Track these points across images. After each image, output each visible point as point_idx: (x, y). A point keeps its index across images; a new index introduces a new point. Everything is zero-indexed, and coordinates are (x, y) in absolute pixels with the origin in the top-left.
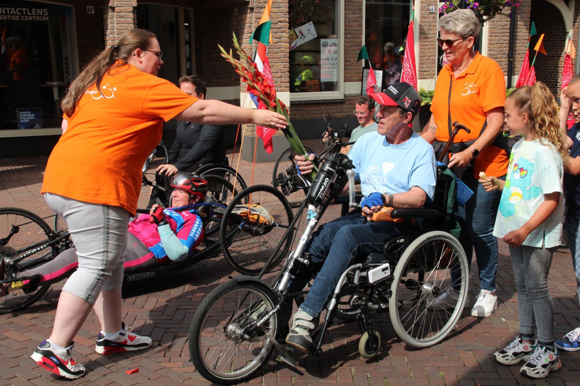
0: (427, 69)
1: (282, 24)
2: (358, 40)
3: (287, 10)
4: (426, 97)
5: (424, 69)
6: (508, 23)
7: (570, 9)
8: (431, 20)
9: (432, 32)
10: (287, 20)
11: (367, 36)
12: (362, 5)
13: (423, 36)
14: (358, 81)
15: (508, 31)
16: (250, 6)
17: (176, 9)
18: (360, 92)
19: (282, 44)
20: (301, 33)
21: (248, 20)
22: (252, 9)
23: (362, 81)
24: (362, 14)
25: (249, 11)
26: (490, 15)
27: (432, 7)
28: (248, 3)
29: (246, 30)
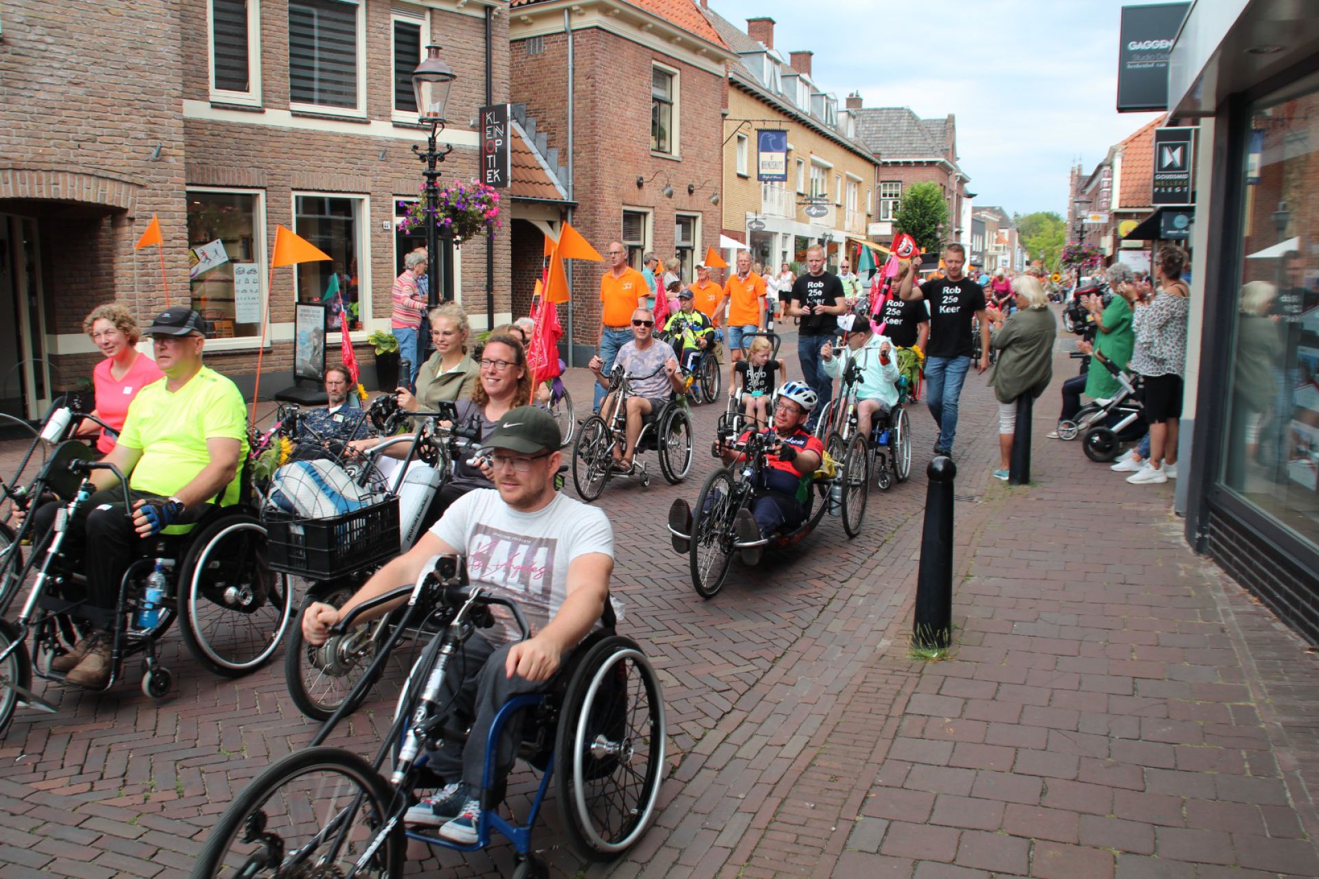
0: (384, 305)
1: (178, 242)
3: (185, 221)
4: (385, 342)
5: (380, 305)
6: (485, 246)
7: (555, 232)
8: (386, 239)
9: (387, 255)
10: (186, 236)
12: (290, 218)
13: (377, 260)
14: (291, 321)
15: (486, 256)
16: (129, 214)
18: (292, 337)
19: (179, 270)
20: (204, 254)
21: (126, 235)
22: (132, 219)
23: (295, 321)
25: (127, 222)
26: (464, 235)
27: (386, 223)
28: (126, 210)
29: (122, 250)
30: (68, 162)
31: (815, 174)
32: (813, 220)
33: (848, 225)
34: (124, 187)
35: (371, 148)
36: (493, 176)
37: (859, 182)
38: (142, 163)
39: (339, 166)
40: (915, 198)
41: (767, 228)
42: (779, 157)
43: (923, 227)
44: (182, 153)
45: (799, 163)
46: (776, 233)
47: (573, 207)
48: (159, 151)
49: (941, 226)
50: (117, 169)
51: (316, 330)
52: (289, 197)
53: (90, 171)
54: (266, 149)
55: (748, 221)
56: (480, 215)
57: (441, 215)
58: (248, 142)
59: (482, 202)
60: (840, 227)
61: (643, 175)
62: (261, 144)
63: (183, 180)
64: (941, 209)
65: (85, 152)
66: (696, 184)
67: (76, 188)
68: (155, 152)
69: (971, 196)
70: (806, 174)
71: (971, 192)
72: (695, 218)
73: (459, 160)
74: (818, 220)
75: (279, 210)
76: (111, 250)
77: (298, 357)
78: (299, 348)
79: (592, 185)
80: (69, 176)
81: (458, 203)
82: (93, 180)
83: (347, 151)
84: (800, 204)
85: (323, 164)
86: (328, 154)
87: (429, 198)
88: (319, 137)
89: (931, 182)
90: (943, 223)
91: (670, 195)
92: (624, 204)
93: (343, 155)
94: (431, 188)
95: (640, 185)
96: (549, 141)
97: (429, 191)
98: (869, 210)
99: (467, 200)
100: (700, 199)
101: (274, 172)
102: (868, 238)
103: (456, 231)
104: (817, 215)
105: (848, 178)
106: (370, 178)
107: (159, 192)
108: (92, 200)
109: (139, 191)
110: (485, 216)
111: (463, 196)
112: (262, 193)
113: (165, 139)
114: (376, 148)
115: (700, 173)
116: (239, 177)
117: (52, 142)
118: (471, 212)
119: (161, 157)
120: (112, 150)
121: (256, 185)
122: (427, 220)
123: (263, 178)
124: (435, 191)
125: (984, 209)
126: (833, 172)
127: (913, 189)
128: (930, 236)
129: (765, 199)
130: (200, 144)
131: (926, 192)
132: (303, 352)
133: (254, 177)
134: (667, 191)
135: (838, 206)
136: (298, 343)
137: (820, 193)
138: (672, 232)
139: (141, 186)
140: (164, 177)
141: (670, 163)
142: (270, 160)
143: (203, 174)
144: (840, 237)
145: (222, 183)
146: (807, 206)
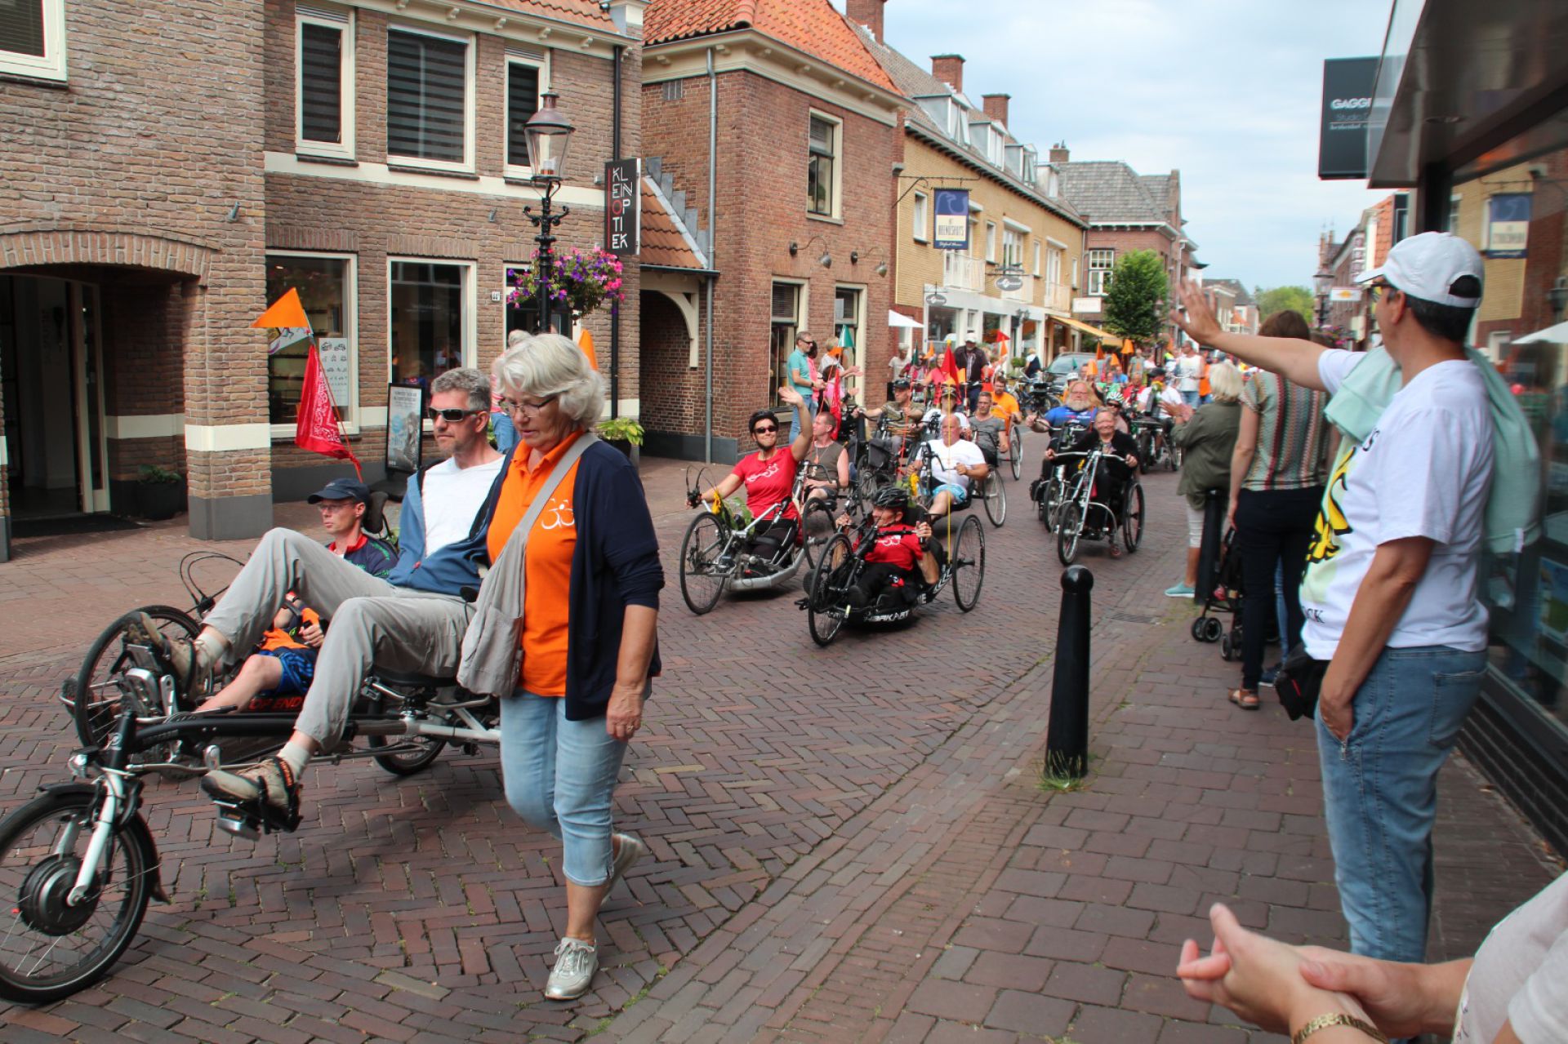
1: (255, 313)
2: (380, 341)
3: (264, 291)
6: (610, 322)
7: (693, 307)
8: (494, 312)
9: (496, 331)
11: (394, 334)
12: (385, 287)
13: (483, 336)
14: (383, 405)
15: (610, 333)
16: (201, 283)
17: (68, 286)
19: (256, 345)
21: (198, 305)
22: (204, 288)
23: (388, 405)
24: (385, 300)
25: (199, 290)
26: (583, 309)
27: (494, 294)
28: (197, 278)
29: (193, 322)
30: (134, 223)
31: (1009, 239)
32: (1005, 295)
33: (1048, 300)
34: (196, 251)
35: (479, 207)
36: (619, 241)
37: (1062, 250)
38: (216, 224)
39: (443, 227)
40: (1129, 268)
41: (950, 303)
42: (960, 220)
43: (1139, 304)
44: (263, 213)
45: (990, 227)
46: (961, 309)
47: (714, 277)
48: (237, 211)
49: (1159, 303)
50: (189, 231)
51: (411, 416)
52: (384, 263)
53: (159, 233)
54: (359, 208)
55: (927, 295)
56: (600, 287)
57: (555, 286)
58: (338, 200)
59: (602, 272)
60: (1038, 301)
61: (798, 241)
62: (353, 202)
63: (263, 244)
64: (1160, 282)
65: (154, 212)
66: (861, 252)
67: (143, 252)
68: (232, 212)
69: (1200, 266)
70: (998, 239)
71: (1201, 261)
72: (859, 291)
73: (581, 222)
74: (1013, 294)
75: (372, 278)
76: (180, 321)
77: (391, 446)
78: (392, 435)
79: (737, 252)
80: (135, 240)
81: (575, 273)
82: (162, 244)
83: (452, 211)
84: (990, 275)
85: (424, 226)
86: (430, 214)
87: (541, 267)
88: (419, 195)
89: (1149, 250)
90: (1163, 299)
91: (828, 265)
92: (774, 275)
93: (447, 216)
94: (545, 255)
95: (793, 252)
96: (688, 201)
97: (541, 259)
98: (1075, 282)
99: (584, 270)
100: (867, 270)
101: (368, 234)
102: (1073, 316)
103: (572, 305)
104: (1010, 289)
105: (1049, 244)
106: (478, 242)
107: (236, 257)
108: (160, 266)
109: (213, 257)
110: (606, 289)
111: (581, 265)
112: (353, 258)
113: (243, 198)
114: (486, 208)
115: (865, 238)
116: (327, 240)
117: (118, 201)
118: (589, 284)
119: (238, 218)
120: (184, 209)
121: (347, 248)
122: (539, 293)
123: (355, 241)
124: (549, 259)
125: (1217, 282)
126: (1031, 238)
127: (1127, 258)
128: (1147, 314)
129: (948, 268)
130: (283, 201)
131: (1143, 262)
132: (396, 441)
133: (345, 239)
134: (824, 259)
135: (1036, 278)
136: (391, 431)
137: (1014, 262)
138: (831, 308)
139: (216, 251)
140: (242, 241)
141: (830, 227)
142: (363, 220)
143: (286, 236)
144: (1038, 314)
145: (308, 246)
146: (999, 278)
